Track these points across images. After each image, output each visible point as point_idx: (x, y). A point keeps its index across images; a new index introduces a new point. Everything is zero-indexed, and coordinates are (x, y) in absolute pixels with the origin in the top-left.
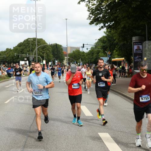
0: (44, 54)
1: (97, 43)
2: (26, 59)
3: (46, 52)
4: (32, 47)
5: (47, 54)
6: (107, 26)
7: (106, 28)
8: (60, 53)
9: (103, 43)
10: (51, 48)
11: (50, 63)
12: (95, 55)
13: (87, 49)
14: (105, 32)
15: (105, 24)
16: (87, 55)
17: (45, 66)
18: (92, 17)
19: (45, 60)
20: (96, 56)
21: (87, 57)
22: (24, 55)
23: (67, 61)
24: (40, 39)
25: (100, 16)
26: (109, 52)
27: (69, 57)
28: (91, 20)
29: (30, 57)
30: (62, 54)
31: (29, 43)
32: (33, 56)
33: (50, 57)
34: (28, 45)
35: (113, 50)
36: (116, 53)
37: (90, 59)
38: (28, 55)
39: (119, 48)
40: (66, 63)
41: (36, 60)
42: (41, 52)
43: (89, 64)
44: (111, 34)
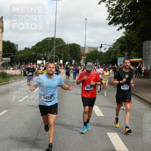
0: (62, 53)
1: (115, 44)
2: (43, 58)
3: (64, 52)
4: (50, 46)
5: (64, 53)
6: (126, 27)
7: (124, 28)
8: (78, 53)
9: (121, 43)
10: (69, 47)
11: (67, 63)
12: (112, 56)
13: (105, 49)
14: (124, 33)
15: (124, 24)
16: (104, 56)
17: (62, 65)
18: (111, 17)
19: (63, 60)
20: (114, 56)
21: (104, 57)
22: (42, 54)
23: (84, 61)
24: (59, 39)
25: (120, 16)
26: (127, 52)
27: (86, 57)
28: (110, 21)
29: (47, 56)
30: (79, 54)
31: (47, 42)
32: (51, 55)
33: (67, 56)
34: (46, 45)
35: (131, 50)
36: (134, 53)
37: (107, 60)
38: (46, 54)
39: (137, 48)
40: (83, 62)
41: (53, 60)
42: (59, 51)
43: (106, 64)
44: (130, 35)
